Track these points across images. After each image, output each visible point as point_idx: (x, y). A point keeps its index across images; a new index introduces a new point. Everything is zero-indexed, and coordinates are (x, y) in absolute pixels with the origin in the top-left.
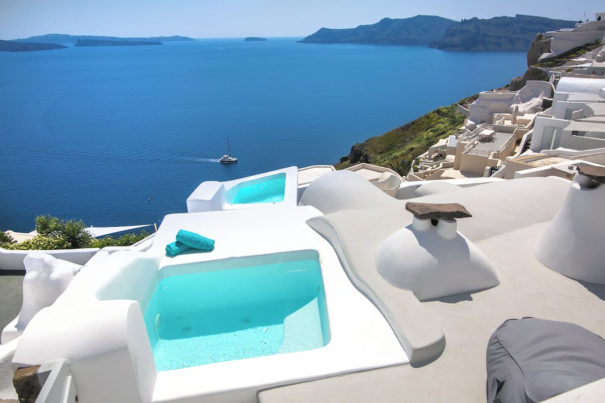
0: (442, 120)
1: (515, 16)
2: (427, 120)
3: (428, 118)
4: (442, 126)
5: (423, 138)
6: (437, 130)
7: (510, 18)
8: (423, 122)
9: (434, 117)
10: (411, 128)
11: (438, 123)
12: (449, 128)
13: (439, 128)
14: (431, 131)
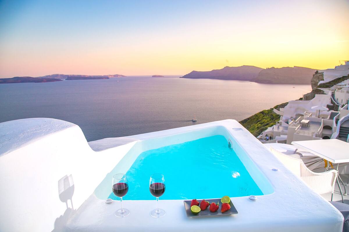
0: (265, 117)
1: (293, 67)
2: (257, 117)
3: (257, 116)
4: (266, 121)
5: (255, 127)
6: (263, 123)
7: (291, 68)
8: (254, 119)
9: (260, 116)
10: (247, 122)
11: (263, 119)
12: (270, 122)
13: (264, 122)
14: (260, 123)
